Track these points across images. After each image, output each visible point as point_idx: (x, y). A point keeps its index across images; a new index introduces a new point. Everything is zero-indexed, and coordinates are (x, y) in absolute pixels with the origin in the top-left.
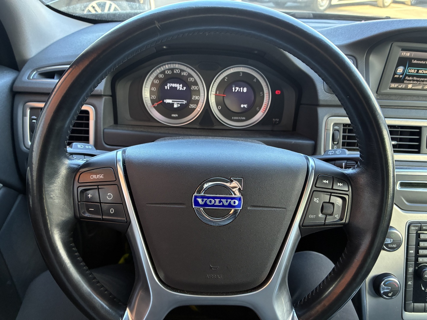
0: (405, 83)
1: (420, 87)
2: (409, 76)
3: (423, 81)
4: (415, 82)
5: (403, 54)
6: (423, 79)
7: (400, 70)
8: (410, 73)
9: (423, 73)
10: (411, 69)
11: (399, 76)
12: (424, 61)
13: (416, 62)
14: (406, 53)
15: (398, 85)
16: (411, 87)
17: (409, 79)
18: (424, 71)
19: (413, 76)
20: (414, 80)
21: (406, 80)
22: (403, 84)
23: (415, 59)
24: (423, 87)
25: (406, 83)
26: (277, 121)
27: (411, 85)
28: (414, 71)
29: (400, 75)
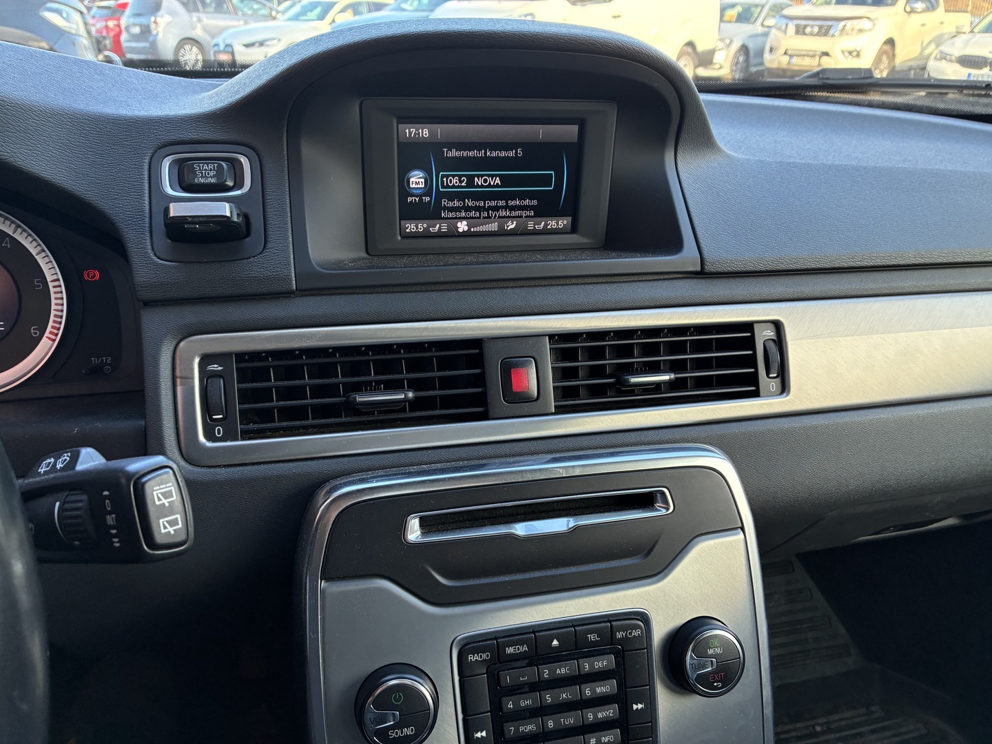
0: (444, 218)
1: (493, 227)
2: (451, 196)
3: (496, 209)
4: (472, 214)
5: (410, 133)
6: (493, 203)
7: (417, 180)
8: (448, 186)
9: (489, 186)
10: (447, 176)
11: (421, 200)
12: (480, 150)
13: (454, 153)
14: (417, 130)
15: (425, 226)
16: (466, 228)
17: (451, 204)
18: (489, 179)
19: (461, 196)
20: (468, 209)
21: (445, 208)
22: (441, 221)
23: (451, 146)
24: (501, 227)
25: (448, 218)
26: (107, 364)
27: (465, 223)
28: (461, 182)
29: (420, 196)
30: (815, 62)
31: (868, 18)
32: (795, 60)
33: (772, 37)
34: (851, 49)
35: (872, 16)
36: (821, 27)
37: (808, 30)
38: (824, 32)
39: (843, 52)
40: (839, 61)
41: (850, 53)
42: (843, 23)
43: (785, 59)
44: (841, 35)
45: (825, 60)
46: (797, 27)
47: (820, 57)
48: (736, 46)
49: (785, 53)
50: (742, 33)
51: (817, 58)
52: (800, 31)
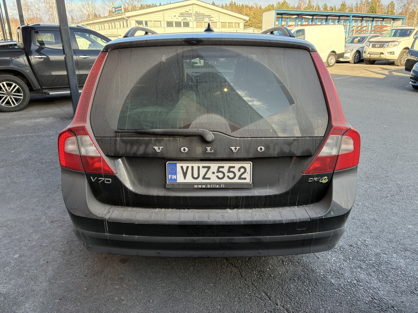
30: (378, 56)
31: (397, 41)
32: (372, 56)
33: (365, 48)
34: (391, 51)
35: (399, 41)
36: (380, 45)
37: (376, 46)
38: (381, 46)
39: (388, 53)
40: (387, 56)
41: (391, 53)
42: (388, 44)
43: (369, 55)
44: (387, 47)
45: (382, 55)
46: (373, 45)
47: (380, 54)
48: (355, 51)
49: (369, 53)
50: (357, 47)
51: (379, 55)
52: (374, 46)
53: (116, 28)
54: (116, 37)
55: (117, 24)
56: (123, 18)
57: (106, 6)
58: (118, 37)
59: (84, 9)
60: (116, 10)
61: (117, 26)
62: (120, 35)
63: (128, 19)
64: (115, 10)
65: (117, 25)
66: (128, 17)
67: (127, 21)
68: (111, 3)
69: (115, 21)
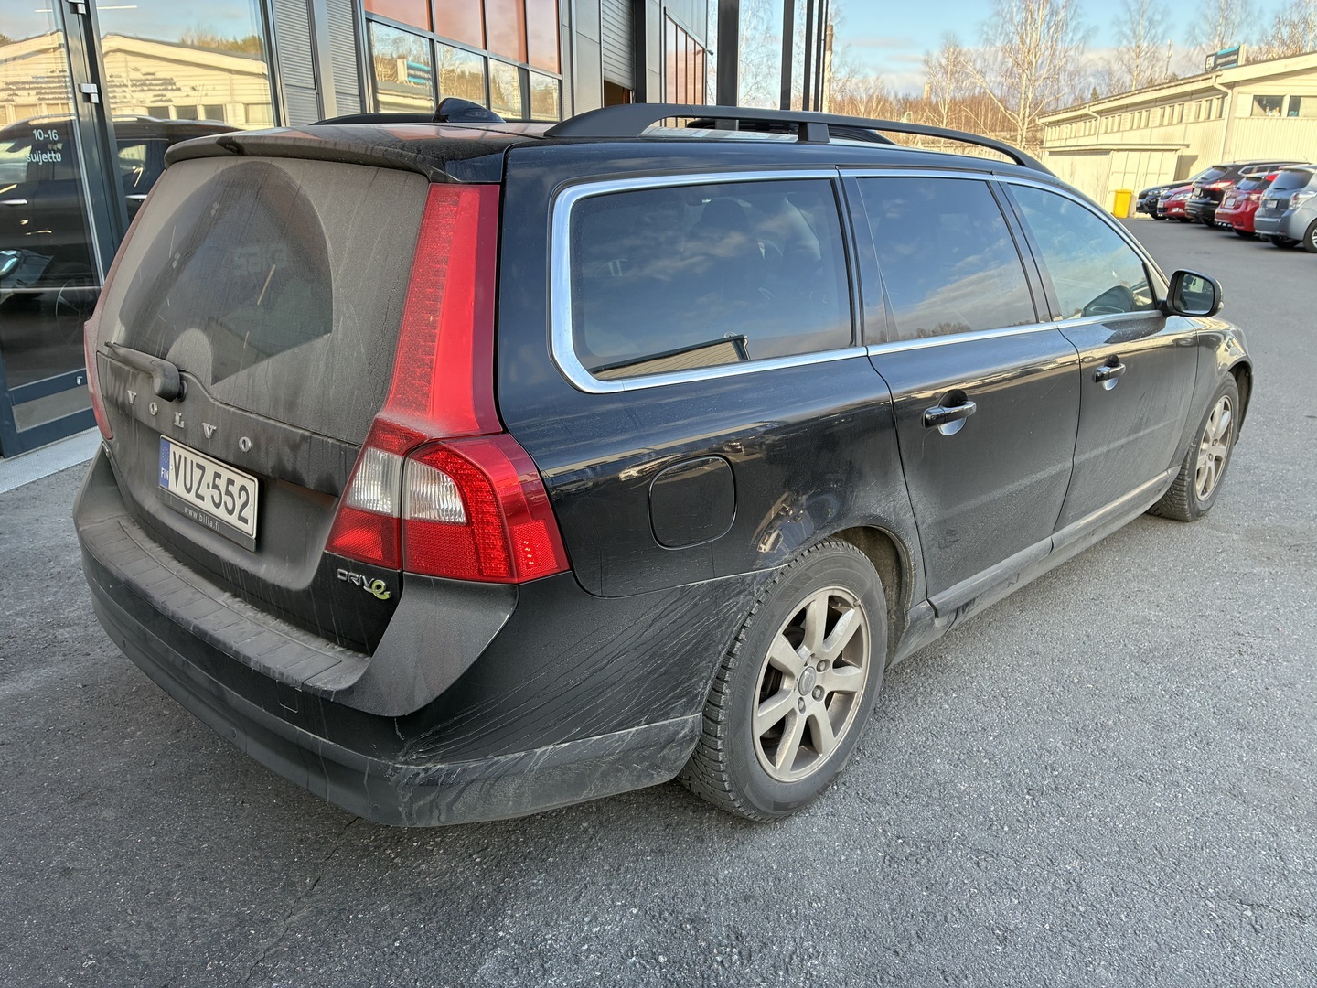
53: (1184, 121)
54: (1173, 150)
55: (1190, 109)
56: (1212, 89)
57: (1197, 51)
58: (1176, 150)
59: (1120, 63)
60: (1219, 61)
61: (1188, 116)
62: (1188, 146)
63: (1229, 91)
64: (1215, 62)
65: (1189, 112)
66: (1231, 85)
67: (1223, 98)
68: (1216, 41)
69: (1184, 99)
